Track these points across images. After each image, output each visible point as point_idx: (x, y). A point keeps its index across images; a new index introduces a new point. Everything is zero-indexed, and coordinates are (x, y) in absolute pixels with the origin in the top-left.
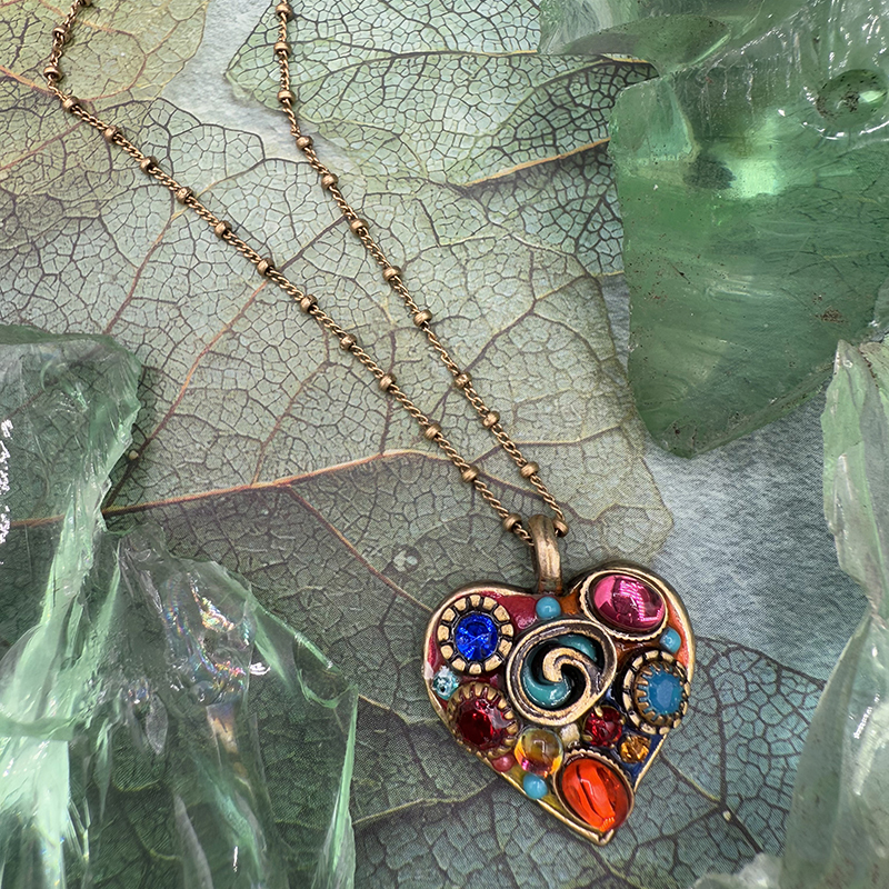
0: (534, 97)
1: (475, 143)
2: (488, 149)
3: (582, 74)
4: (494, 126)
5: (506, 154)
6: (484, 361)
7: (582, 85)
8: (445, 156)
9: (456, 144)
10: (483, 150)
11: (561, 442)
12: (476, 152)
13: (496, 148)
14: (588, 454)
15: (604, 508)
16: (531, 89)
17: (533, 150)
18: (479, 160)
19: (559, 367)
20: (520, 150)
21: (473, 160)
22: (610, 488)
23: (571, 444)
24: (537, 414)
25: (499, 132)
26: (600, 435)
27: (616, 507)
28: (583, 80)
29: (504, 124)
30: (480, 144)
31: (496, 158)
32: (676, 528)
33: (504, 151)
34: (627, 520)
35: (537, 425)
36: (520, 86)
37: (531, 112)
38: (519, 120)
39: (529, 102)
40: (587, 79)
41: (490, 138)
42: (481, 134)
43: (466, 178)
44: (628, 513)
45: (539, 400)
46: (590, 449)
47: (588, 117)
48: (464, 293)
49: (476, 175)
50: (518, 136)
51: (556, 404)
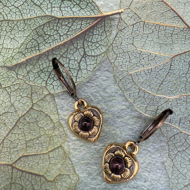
0: (32, 33)
1: (13, 51)
2: (18, 53)
3: (48, 24)
4: (19, 45)
5: (23, 54)
6: (16, 127)
7: (47, 27)
8: (4, 57)
9: (7, 52)
10: (16, 53)
11: (41, 153)
12: (14, 54)
13: (20, 52)
14: (51, 156)
15: (56, 175)
16: (31, 31)
17: (32, 52)
18: (15, 57)
19: (41, 126)
20: (28, 52)
21: (13, 57)
22: (58, 168)
23: (45, 154)
24: (34, 144)
25: (21, 47)
26: (54, 149)
27: (60, 175)
28: (48, 26)
29: (22, 44)
30: (15, 51)
31: (20, 56)
32: (80, 181)
33: (22, 53)
34: (63, 179)
35: (34, 148)
36: (28, 30)
37: (31, 39)
38: (27, 42)
39: (31, 35)
40: (49, 25)
41: (18, 49)
42: (15, 48)
43: (10, 63)
44: (64, 177)
45: (34, 139)
46: (51, 155)
47: (50, 38)
48: (10, 104)
49: (14, 62)
50: (27, 47)
51: (40, 140)
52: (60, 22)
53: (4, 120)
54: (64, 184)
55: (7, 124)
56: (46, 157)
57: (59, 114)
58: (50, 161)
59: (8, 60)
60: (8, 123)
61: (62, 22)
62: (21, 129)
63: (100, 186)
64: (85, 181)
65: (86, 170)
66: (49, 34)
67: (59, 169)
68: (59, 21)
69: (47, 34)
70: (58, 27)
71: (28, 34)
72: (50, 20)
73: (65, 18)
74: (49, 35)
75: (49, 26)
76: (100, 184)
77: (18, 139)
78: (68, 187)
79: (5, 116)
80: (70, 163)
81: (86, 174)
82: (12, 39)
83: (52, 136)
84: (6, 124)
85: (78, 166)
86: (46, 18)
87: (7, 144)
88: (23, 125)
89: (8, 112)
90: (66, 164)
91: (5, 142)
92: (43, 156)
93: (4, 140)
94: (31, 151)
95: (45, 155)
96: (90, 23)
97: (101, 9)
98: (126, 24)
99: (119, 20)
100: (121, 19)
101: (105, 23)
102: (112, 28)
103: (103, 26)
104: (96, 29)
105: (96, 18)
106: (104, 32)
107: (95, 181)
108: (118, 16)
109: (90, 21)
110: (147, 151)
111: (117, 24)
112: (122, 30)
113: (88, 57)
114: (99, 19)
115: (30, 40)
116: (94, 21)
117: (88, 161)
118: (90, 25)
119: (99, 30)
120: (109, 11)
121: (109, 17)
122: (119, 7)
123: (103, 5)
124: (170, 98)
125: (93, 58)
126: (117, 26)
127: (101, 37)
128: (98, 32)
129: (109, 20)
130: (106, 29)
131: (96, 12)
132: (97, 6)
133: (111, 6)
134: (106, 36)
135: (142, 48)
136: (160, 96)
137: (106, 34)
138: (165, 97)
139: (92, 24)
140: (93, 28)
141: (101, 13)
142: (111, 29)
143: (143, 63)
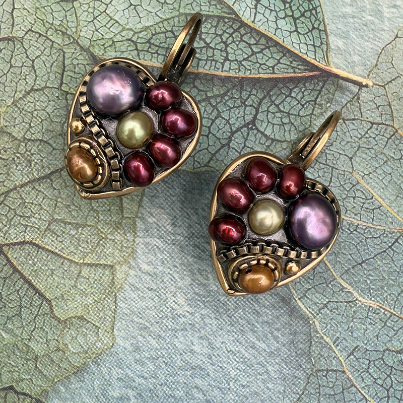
52: (242, 31)
53: (32, 154)
54: (80, 339)
55: (33, 163)
56: (74, 269)
57: (142, 207)
58: (76, 282)
59: (101, 42)
60: (36, 164)
61: (245, 34)
62: (55, 189)
63: (144, 381)
64: (122, 356)
65: (134, 337)
66: (208, 40)
67: (87, 306)
68: (240, 27)
69: (204, 40)
70: (231, 38)
71: (168, 17)
72: (226, 15)
73: (256, 30)
74: (206, 43)
75: (216, 27)
76: (145, 378)
77: (40, 205)
78: (85, 348)
79: (38, 146)
80: (113, 307)
81: (131, 344)
82: (132, 4)
83: (106, 238)
84: (31, 163)
85: (124, 322)
86: (218, 6)
87: (13, 203)
88: (64, 184)
89: (47, 142)
90: (104, 304)
91: (11, 194)
92: (69, 264)
93: (12, 190)
94: (50, 242)
95: (73, 265)
96: (297, 70)
97: (333, 55)
98: (361, 113)
99: (353, 98)
100: (357, 97)
101: (323, 86)
102: (331, 104)
103: (316, 90)
104: (301, 89)
105: (314, 68)
106: (312, 103)
107: (139, 367)
108: (355, 89)
109: (298, 65)
110: (265, 369)
111: (344, 102)
112: (348, 120)
113: (255, 131)
114: (316, 73)
115: (165, 31)
116: (306, 70)
117: (148, 324)
118: (295, 73)
119: (306, 94)
120: (345, 67)
121: (338, 81)
122: (368, 73)
123: (340, 49)
124: (360, 298)
125: (263, 140)
126: (343, 107)
127: (301, 109)
128: (300, 95)
129: (334, 86)
130: (319, 99)
131: (320, 54)
132: (327, 44)
133: (354, 62)
134: (312, 114)
135: (363, 176)
136: (345, 285)
137: (313, 110)
138: (352, 291)
139: (299, 73)
140: (296, 81)
141: (328, 64)
142: (328, 105)
143: (349, 204)
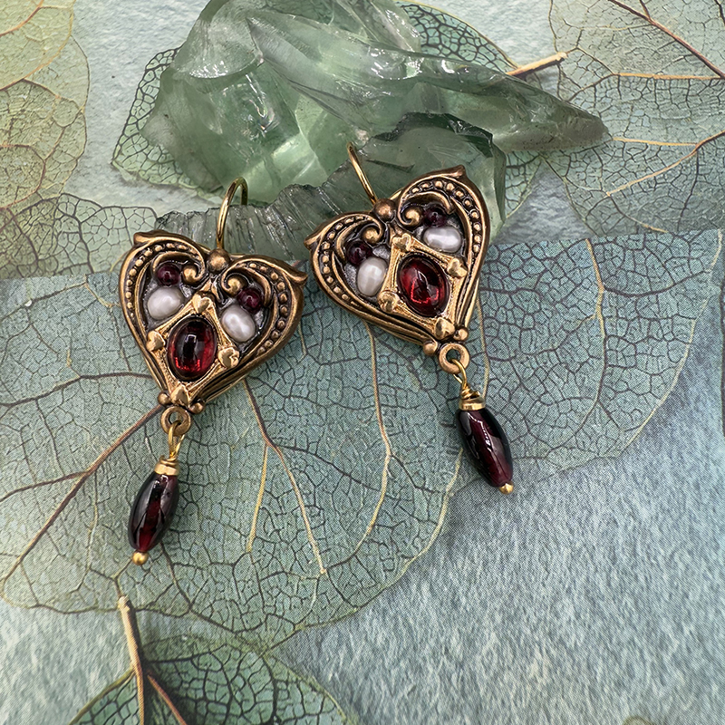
96: (166, 712)
97: (115, 676)
98: (168, 588)
99: (157, 611)
100: (151, 607)
101: (166, 661)
102: (181, 636)
103: (176, 667)
104: (187, 689)
105: (148, 692)
106: (195, 661)
107: (636, 668)
108: (142, 616)
109: (158, 714)
111: (167, 620)
112: (187, 600)
114: (155, 685)
116: (158, 701)
117: (586, 692)
118: (170, 712)
119: (189, 679)
120: (122, 648)
121: (145, 646)
122: (111, 612)
123: (102, 670)
124: (388, 453)
125: (283, 695)
126: (176, 617)
127: (212, 671)
128: (195, 684)
129: (156, 646)
130: (185, 656)
131: (125, 695)
132: (107, 693)
133: (108, 642)
134: (210, 653)
135: (245, 537)
136: (385, 479)
137: (204, 654)
138: (386, 468)
139: (167, 705)
140: (179, 701)
141: (131, 674)
142: (185, 638)
143: (290, 533)
